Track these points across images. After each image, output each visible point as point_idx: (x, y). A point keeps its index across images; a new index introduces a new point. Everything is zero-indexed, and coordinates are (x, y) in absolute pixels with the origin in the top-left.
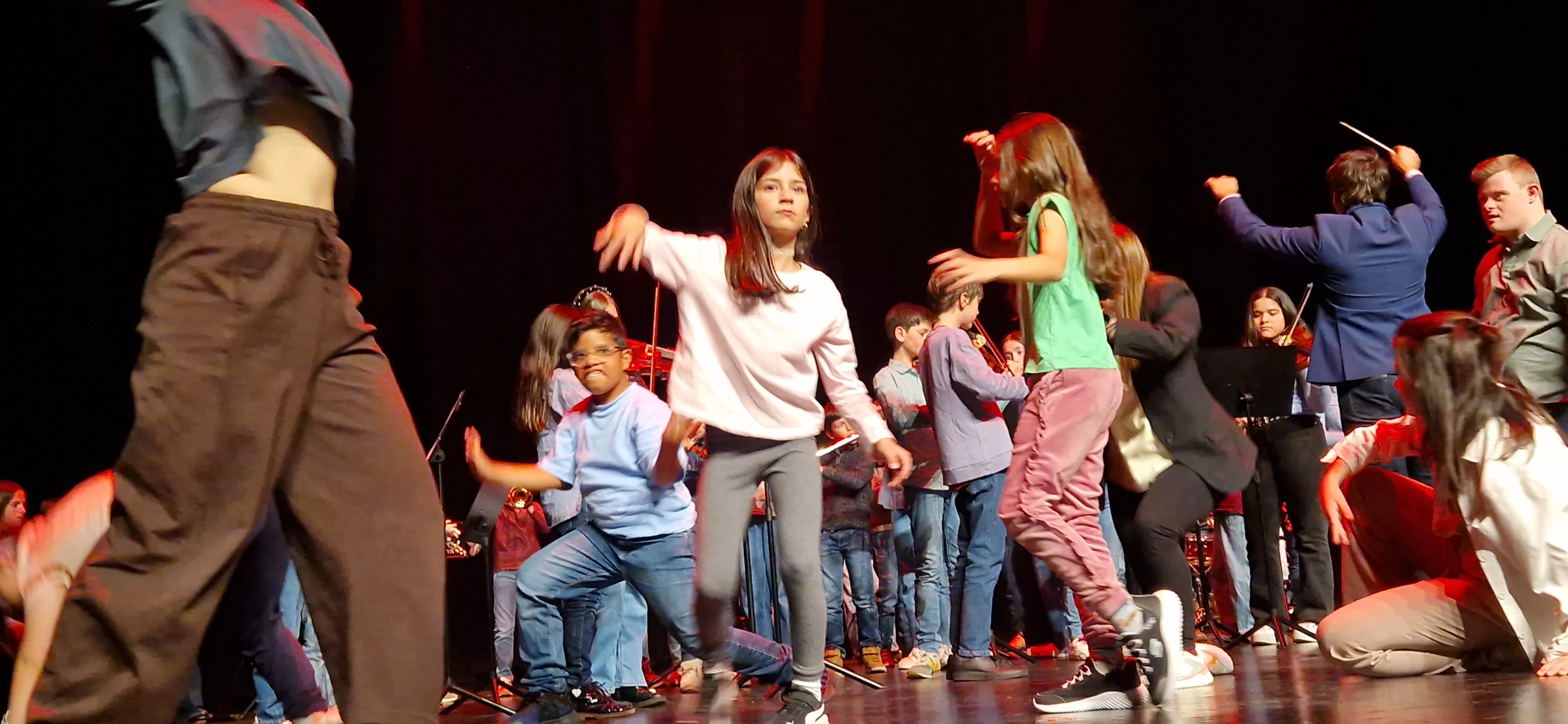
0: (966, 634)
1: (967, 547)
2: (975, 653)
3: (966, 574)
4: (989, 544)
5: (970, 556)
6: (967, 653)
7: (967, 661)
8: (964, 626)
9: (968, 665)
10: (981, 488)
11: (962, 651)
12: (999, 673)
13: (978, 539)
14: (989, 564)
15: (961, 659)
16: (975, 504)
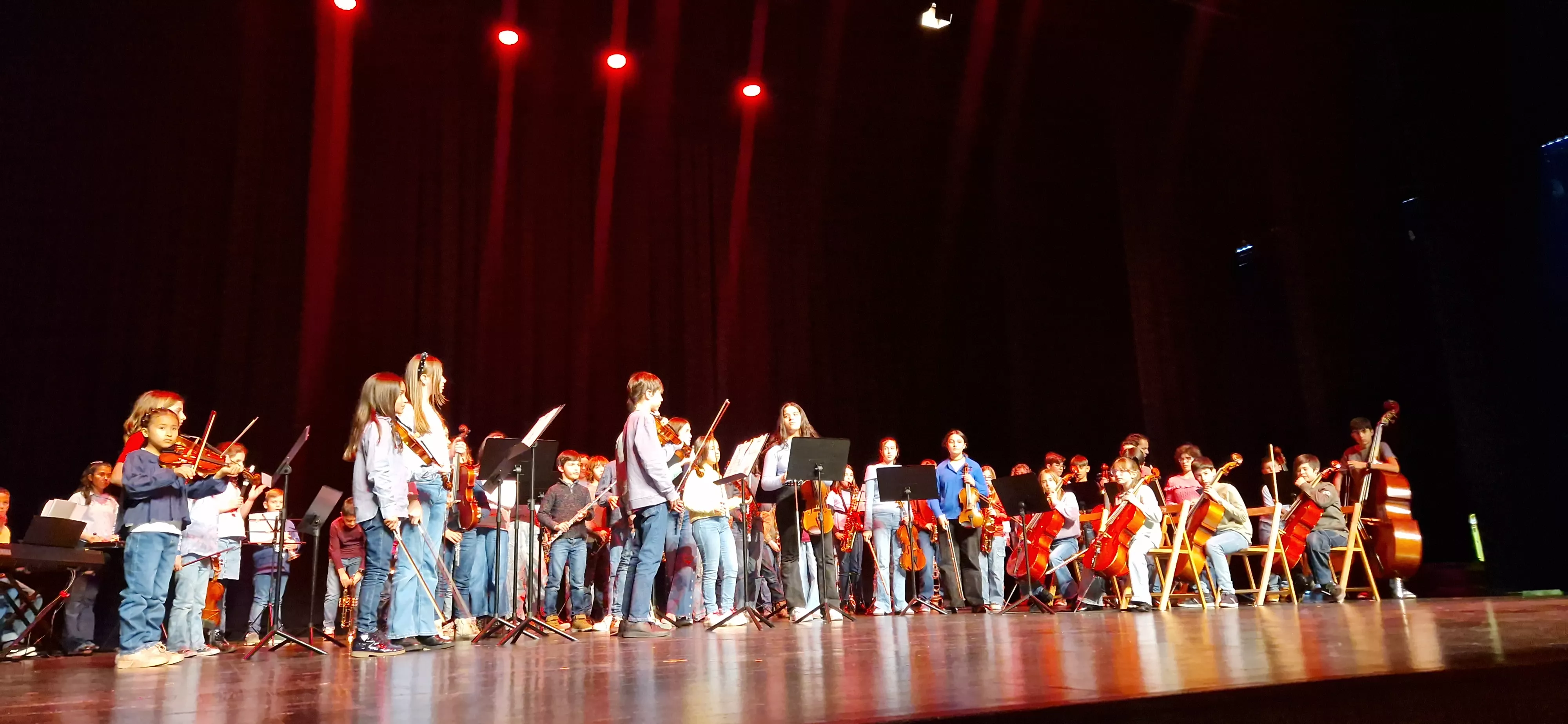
0: (633, 607)
1: (638, 551)
2: (639, 619)
3: (637, 568)
4: (653, 550)
5: (641, 557)
6: (633, 619)
7: (634, 625)
8: (633, 602)
9: (633, 628)
10: (651, 514)
11: (631, 618)
12: (652, 633)
13: (645, 546)
14: (652, 562)
15: (629, 623)
16: (646, 523)
